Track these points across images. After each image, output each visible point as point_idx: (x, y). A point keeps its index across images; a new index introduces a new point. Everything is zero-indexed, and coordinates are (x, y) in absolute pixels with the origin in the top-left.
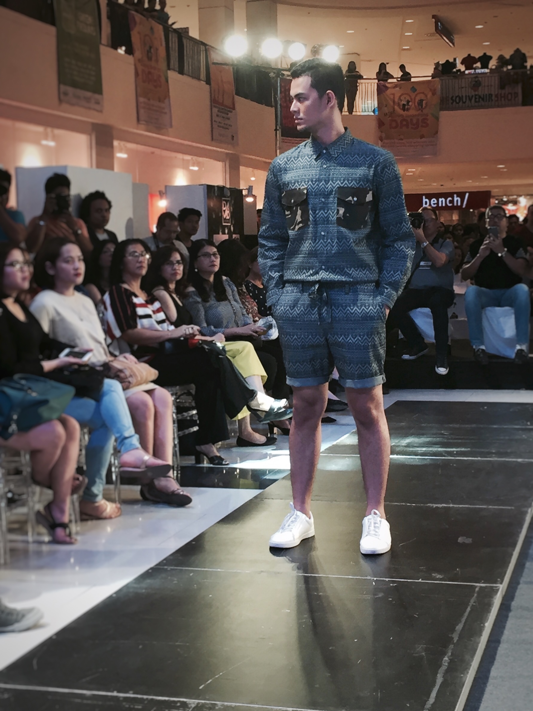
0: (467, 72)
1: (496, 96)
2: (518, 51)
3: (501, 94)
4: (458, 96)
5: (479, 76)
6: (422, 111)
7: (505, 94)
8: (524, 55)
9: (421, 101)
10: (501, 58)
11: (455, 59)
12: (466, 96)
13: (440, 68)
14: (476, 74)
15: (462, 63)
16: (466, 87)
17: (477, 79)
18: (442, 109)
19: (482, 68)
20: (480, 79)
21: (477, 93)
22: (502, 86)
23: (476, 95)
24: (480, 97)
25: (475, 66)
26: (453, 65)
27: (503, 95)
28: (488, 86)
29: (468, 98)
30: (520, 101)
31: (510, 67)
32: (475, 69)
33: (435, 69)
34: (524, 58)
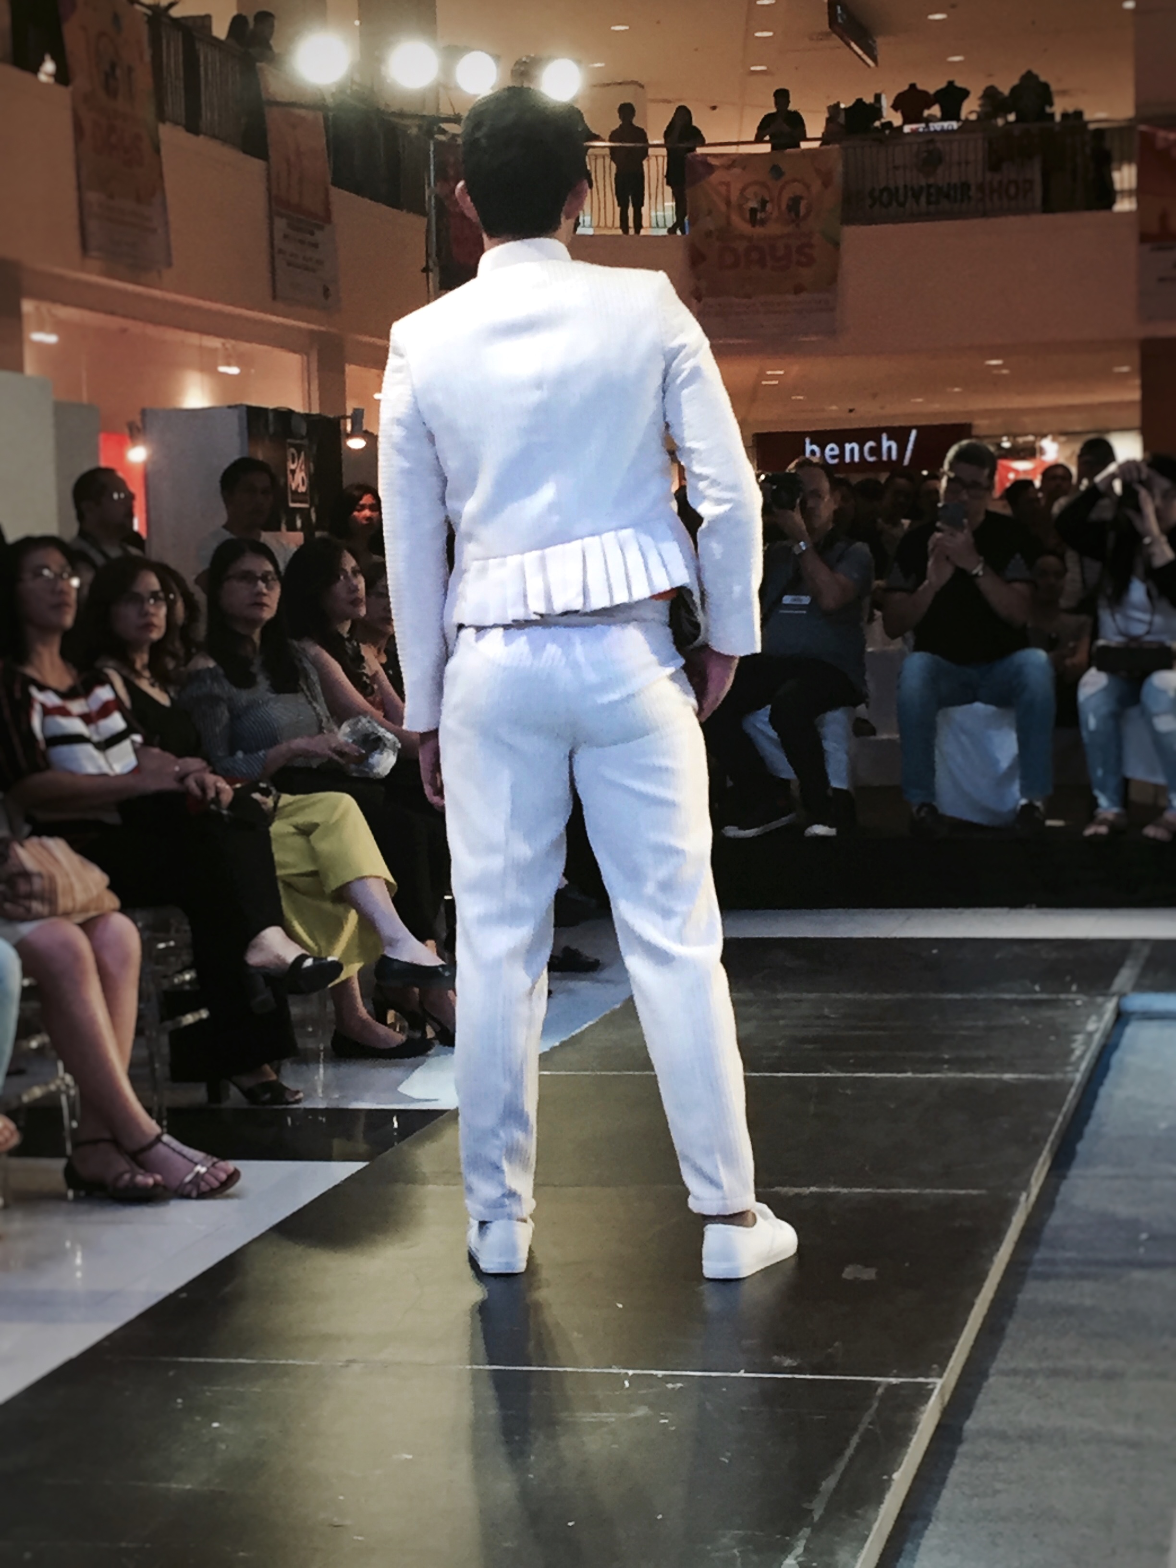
0: (907, 129)
1: (981, 187)
2: (1029, 77)
3: (991, 183)
4: (886, 189)
5: (937, 138)
6: (798, 226)
7: (1000, 183)
8: (1046, 87)
9: (795, 201)
10: (990, 94)
11: (878, 98)
12: (905, 186)
13: (842, 119)
14: (930, 132)
15: (895, 107)
16: (905, 167)
17: (931, 147)
18: (848, 219)
19: (944, 118)
20: (939, 145)
21: (931, 181)
22: (994, 164)
23: (929, 186)
24: (939, 189)
25: (926, 113)
26: (875, 110)
27: (995, 186)
28: (959, 164)
29: (910, 194)
30: (1038, 202)
31: (1012, 117)
32: (928, 121)
33: (828, 121)
34: (1045, 94)
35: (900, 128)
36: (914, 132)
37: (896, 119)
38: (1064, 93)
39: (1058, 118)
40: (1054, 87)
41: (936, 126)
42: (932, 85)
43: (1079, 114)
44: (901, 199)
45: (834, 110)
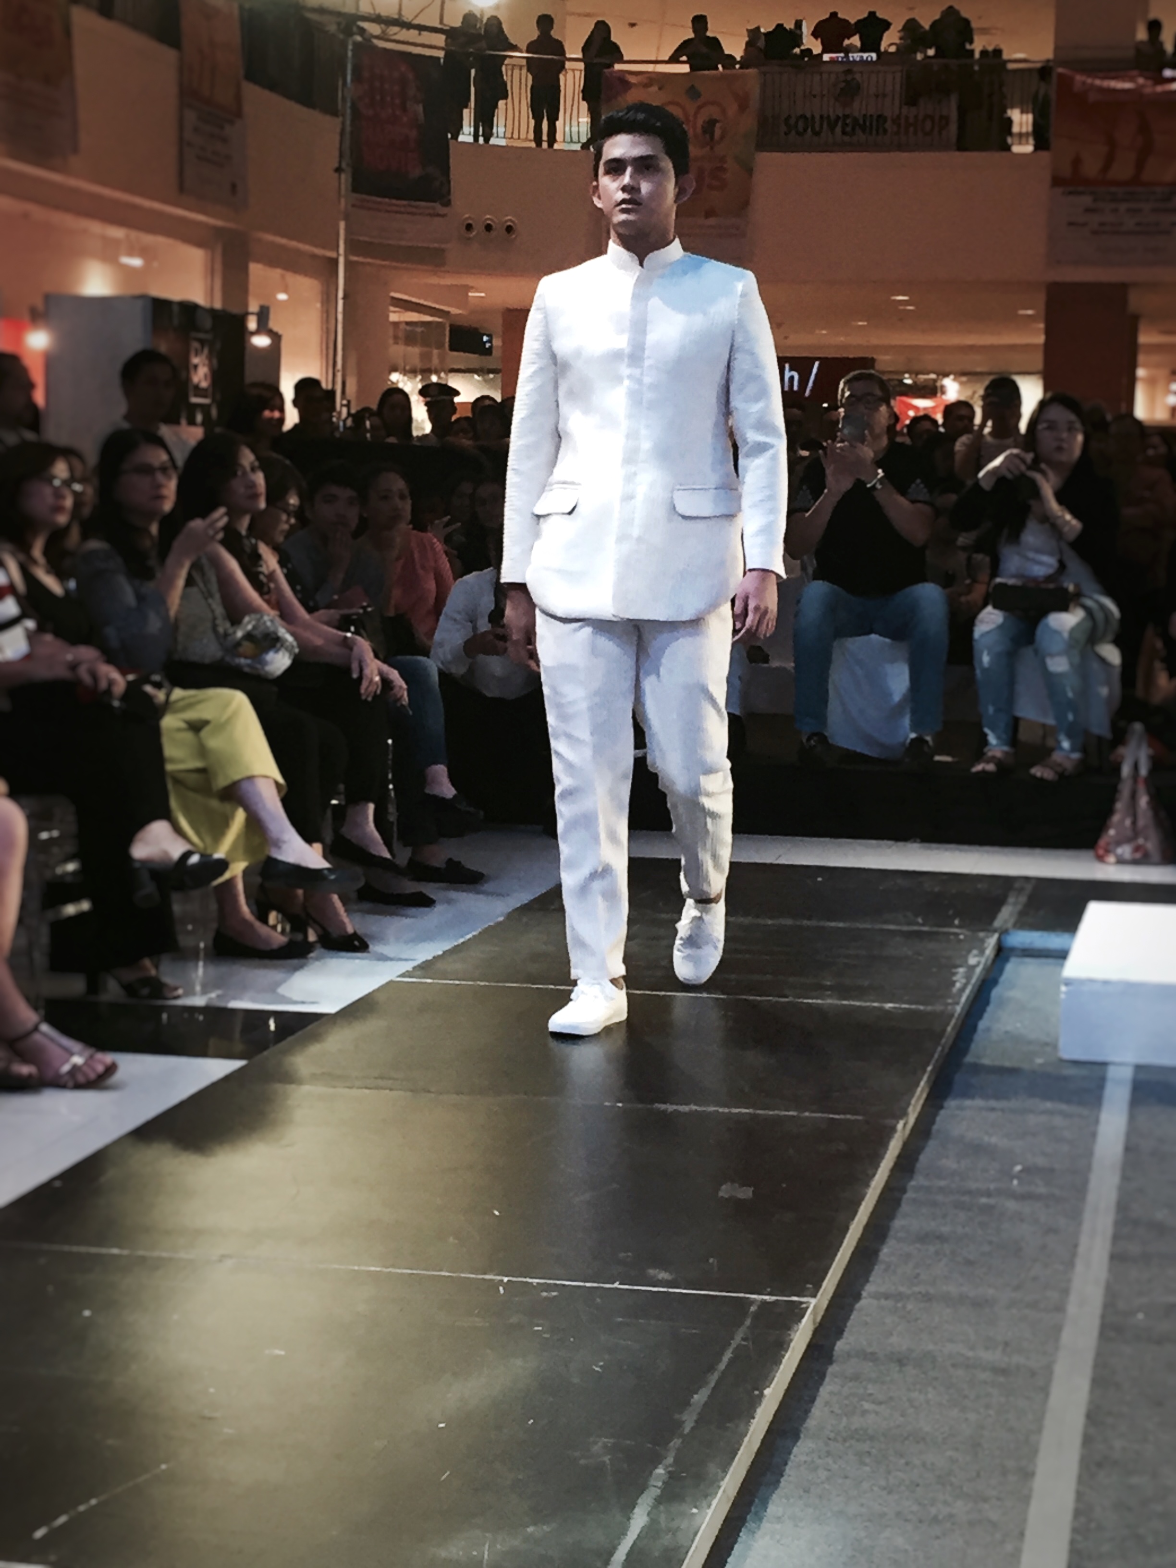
0: (826, 57)
1: (896, 121)
2: (951, 12)
3: (907, 118)
4: (803, 117)
5: (855, 69)
6: (712, 148)
7: (916, 117)
8: (967, 22)
9: (710, 124)
10: (911, 27)
11: (799, 24)
12: (821, 117)
13: (761, 43)
14: (849, 62)
15: (815, 34)
16: (823, 96)
17: (849, 78)
18: (761, 146)
19: (863, 50)
20: (858, 77)
21: (848, 111)
22: (911, 99)
23: (846, 117)
24: (855, 120)
25: (846, 42)
26: (795, 36)
27: (911, 120)
28: (877, 96)
29: (825, 125)
30: (954, 139)
31: (931, 52)
32: (847, 50)
33: (748, 44)
34: (965, 31)
35: (820, 56)
36: (832, 61)
37: (817, 48)
38: (984, 31)
39: (977, 55)
40: (974, 25)
41: (855, 56)
42: (853, 15)
43: (998, 52)
44: (817, 129)
45: (754, 33)
